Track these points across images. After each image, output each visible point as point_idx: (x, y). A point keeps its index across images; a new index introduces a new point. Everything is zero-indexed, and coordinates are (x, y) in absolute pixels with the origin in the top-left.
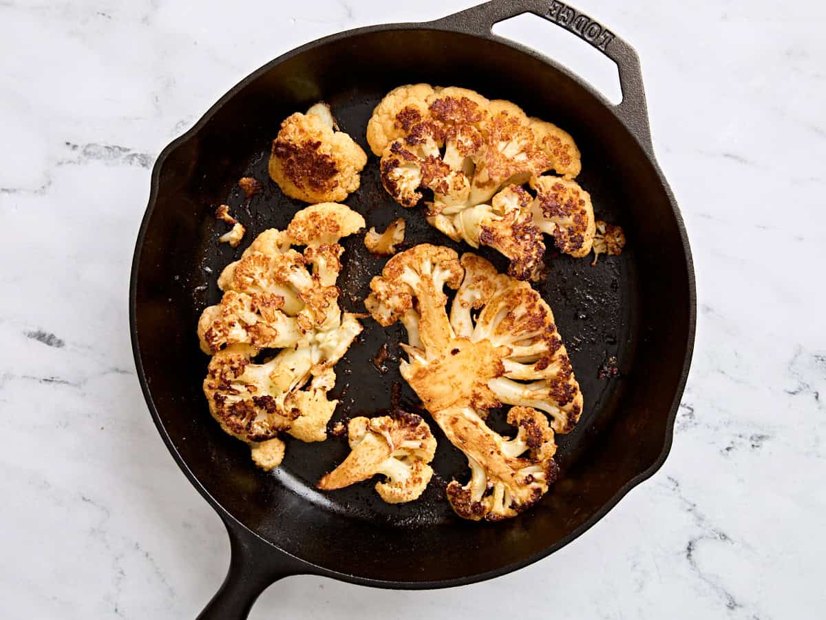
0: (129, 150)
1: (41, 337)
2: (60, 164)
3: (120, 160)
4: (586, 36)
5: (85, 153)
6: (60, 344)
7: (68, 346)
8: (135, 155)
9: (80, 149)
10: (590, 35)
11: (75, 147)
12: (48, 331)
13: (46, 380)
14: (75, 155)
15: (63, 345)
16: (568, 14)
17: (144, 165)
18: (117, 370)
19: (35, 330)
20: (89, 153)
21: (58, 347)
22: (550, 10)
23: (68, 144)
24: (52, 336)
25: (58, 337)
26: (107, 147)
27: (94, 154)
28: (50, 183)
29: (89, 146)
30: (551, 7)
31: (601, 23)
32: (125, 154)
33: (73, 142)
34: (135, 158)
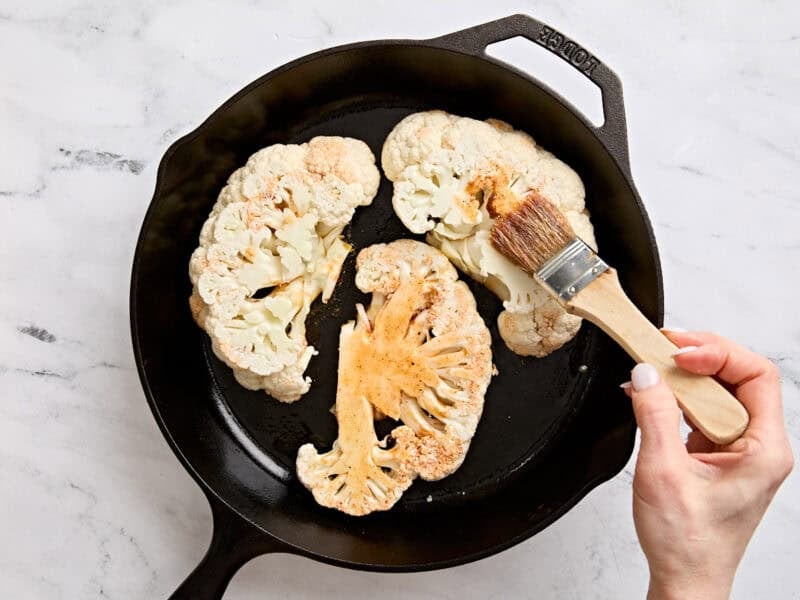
0: (118, 156)
1: (33, 332)
2: (54, 169)
3: (111, 165)
4: (573, 62)
5: (78, 158)
6: (51, 339)
7: (59, 341)
8: (125, 161)
9: (73, 155)
10: (577, 61)
11: (68, 153)
12: (40, 326)
13: (38, 373)
14: (68, 160)
15: (55, 340)
16: (557, 40)
17: (133, 171)
18: (105, 364)
19: (28, 326)
20: (82, 159)
21: (50, 341)
22: (541, 35)
23: (62, 150)
24: (44, 332)
25: (50, 332)
26: (99, 154)
27: (87, 160)
28: (44, 187)
29: (82, 152)
30: (542, 33)
31: (589, 49)
32: (115, 161)
33: (67, 149)
34: (125, 164)
